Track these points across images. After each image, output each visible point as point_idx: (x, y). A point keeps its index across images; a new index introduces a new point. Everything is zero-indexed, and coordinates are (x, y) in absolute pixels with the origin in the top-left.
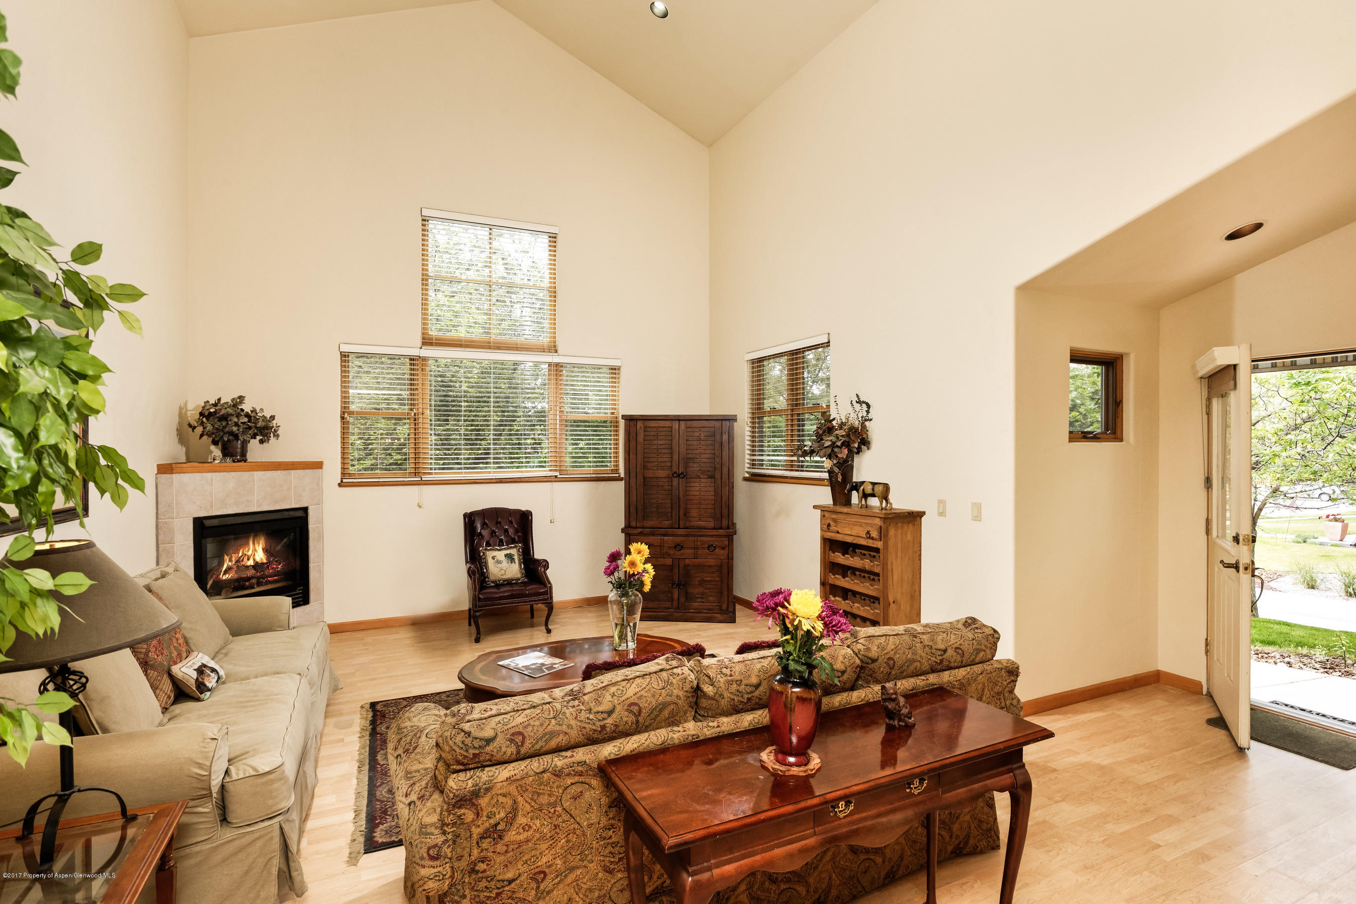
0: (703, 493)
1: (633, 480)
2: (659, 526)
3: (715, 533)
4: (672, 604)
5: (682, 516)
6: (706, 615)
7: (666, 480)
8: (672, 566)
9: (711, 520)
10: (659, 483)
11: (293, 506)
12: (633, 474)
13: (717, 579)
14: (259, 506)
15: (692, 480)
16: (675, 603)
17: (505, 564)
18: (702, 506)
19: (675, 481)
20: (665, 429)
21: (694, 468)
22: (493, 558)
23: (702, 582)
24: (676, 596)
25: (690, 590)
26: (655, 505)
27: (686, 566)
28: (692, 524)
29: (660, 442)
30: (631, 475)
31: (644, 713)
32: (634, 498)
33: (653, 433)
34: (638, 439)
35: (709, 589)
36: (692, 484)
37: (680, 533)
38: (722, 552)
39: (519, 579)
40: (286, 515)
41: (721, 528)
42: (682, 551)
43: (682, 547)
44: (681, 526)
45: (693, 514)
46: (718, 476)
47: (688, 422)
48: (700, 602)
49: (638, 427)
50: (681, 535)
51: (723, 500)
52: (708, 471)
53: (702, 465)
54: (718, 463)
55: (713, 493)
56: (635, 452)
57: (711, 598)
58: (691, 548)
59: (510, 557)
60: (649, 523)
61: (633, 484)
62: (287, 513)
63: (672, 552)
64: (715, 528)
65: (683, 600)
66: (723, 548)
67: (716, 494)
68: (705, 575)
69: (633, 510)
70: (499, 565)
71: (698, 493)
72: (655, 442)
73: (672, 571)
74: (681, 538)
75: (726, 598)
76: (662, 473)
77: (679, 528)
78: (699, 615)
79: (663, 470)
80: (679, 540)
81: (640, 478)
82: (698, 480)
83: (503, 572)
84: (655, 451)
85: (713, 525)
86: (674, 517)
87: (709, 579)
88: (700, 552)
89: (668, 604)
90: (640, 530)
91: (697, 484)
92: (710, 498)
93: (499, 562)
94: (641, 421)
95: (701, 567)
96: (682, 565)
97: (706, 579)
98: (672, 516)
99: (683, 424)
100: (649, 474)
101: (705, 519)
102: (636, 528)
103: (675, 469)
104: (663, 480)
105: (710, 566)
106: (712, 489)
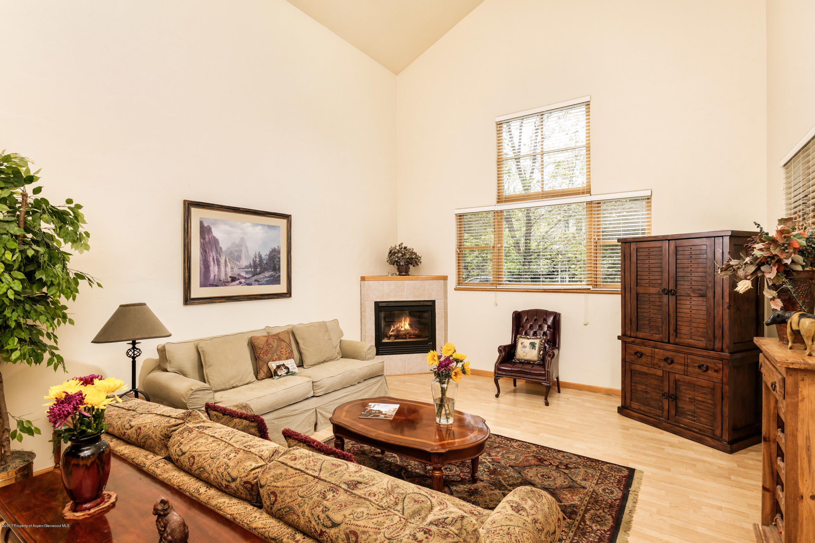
0: (694, 312)
1: (628, 295)
2: (650, 338)
3: (705, 353)
4: (662, 413)
5: (672, 332)
6: (695, 434)
7: (657, 296)
8: (663, 377)
9: (703, 339)
10: (651, 299)
11: (426, 299)
12: (628, 290)
13: (710, 402)
14: (407, 298)
15: (682, 298)
16: (665, 413)
17: (528, 349)
18: (694, 325)
19: (665, 298)
20: (657, 249)
21: (684, 287)
22: (522, 344)
23: (692, 400)
24: (666, 407)
25: (680, 405)
26: (647, 319)
27: (676, 381)
28: (682, 340)
29: (651, 261)
30: (626, 291)
31: (141, 436)
32: (628, 310)
33: (645, 254)
34: (632, 259)
35: (701, 409)
36: (683, 302)
37: (668, 348)
38: (715, 374)
39: (536, 361)
40: (422, 304)
41: (713, 350)
42: (672, 366)
43: (672, 362)
44: (672, 341)
45: (684, 331)
46: (710, 294)
47: (678, 241)
48: (689, 419)
49: (632, 249)
50: (670, 350)
51: (716, 320)
52: (700, 290)
53: (694, 283)
54: (710, 282)
55: (705, 313)
56: (629, 270)
57: (702, 419)
58: (681, 364)
59: (533, 345)
60: (641, 334)
61: (628, 298)
62: (422, 303)
63: (662, 364)
64: (706, 349)
65: (673, 412)
66: (716, 371)
67: (708, 314)
68: (696, 394)
69: (628, 321)
70: (524, 349)
71: (688, 311)
72: (647, 261)
73: (662, 382)
74: (671, 353)
75: (720, 424)
76: (653, 290)
77: (669, 342)
78: (687, 432)
79: (654, 287)
80: (669, 354)
81: (634, 292)
82: (689, 298)
83: (525, 354)
84: (647, 270)
85: (704, 345)
86: (664, 332)
87: (700, 399)
88: (690, 369)
89: (659, 412)
90: (633, 339)
91: (688, 302)
92: (702, 317)
93: (524, 347)
94: (635, 243)
95: (692, 386)
96: (672, 377)
97: (697, 398)
98: (662, 331)
99: (672, 243)
100: (641, 290)
101: (696, 338)
102: (631, 337)
103: (665, 286)
104: (653, 296)
105: (702, 387)
106: (704, 308)
